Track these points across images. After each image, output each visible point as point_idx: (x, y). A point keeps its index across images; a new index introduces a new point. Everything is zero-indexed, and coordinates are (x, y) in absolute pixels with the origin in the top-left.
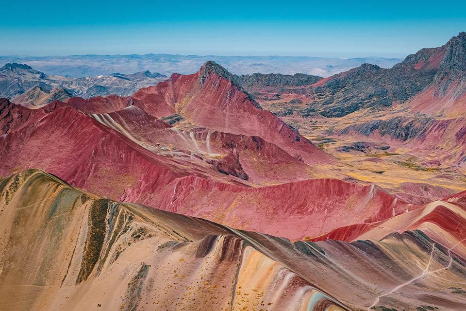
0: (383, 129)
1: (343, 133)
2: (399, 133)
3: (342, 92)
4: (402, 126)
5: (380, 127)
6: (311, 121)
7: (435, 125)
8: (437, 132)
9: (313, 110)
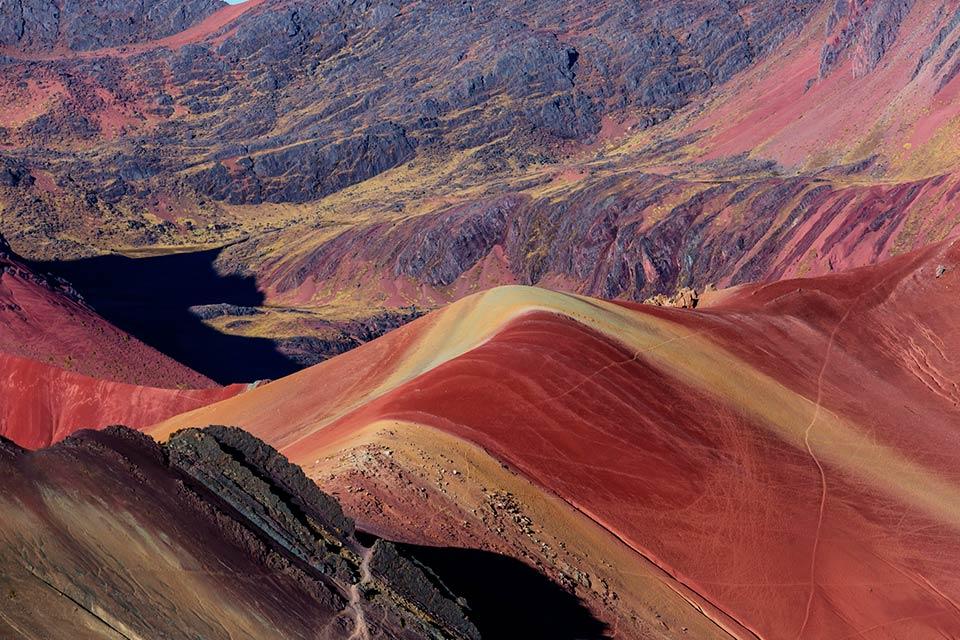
0: (532, 246)
1: (302, 274)
2: (624, 266)
3: (326, 75)
4: (643, 227)
5: (512, 233)
6: (135, 225)
7: (828, 217)
8: (839, 249)
9: (153, 165)
